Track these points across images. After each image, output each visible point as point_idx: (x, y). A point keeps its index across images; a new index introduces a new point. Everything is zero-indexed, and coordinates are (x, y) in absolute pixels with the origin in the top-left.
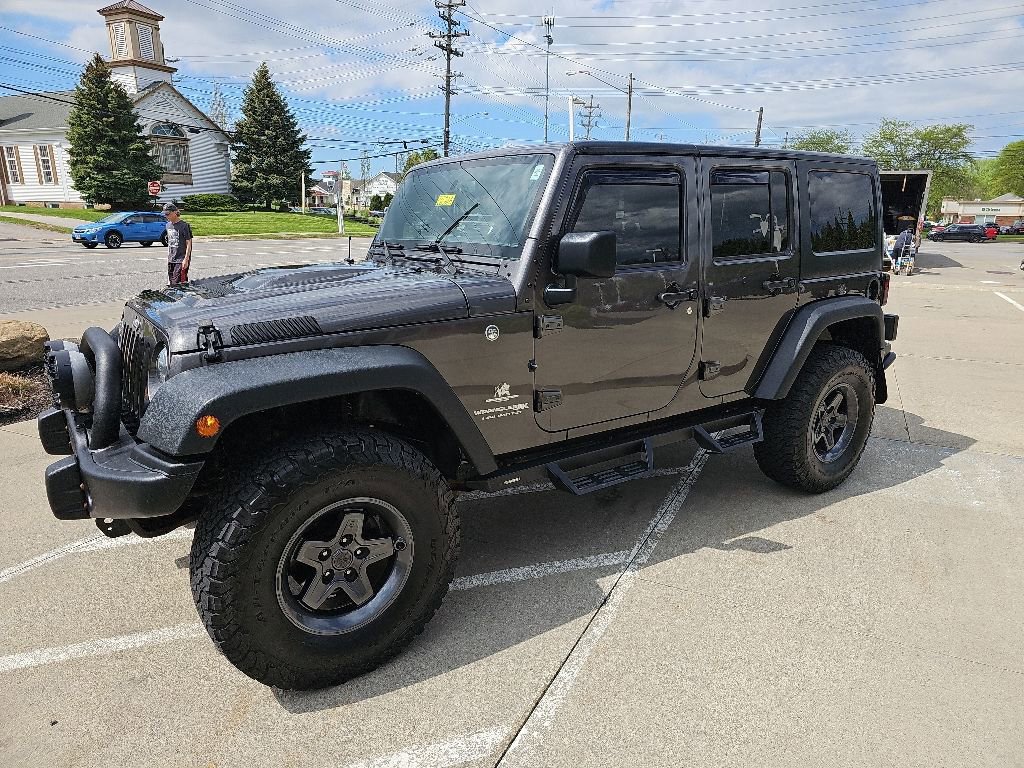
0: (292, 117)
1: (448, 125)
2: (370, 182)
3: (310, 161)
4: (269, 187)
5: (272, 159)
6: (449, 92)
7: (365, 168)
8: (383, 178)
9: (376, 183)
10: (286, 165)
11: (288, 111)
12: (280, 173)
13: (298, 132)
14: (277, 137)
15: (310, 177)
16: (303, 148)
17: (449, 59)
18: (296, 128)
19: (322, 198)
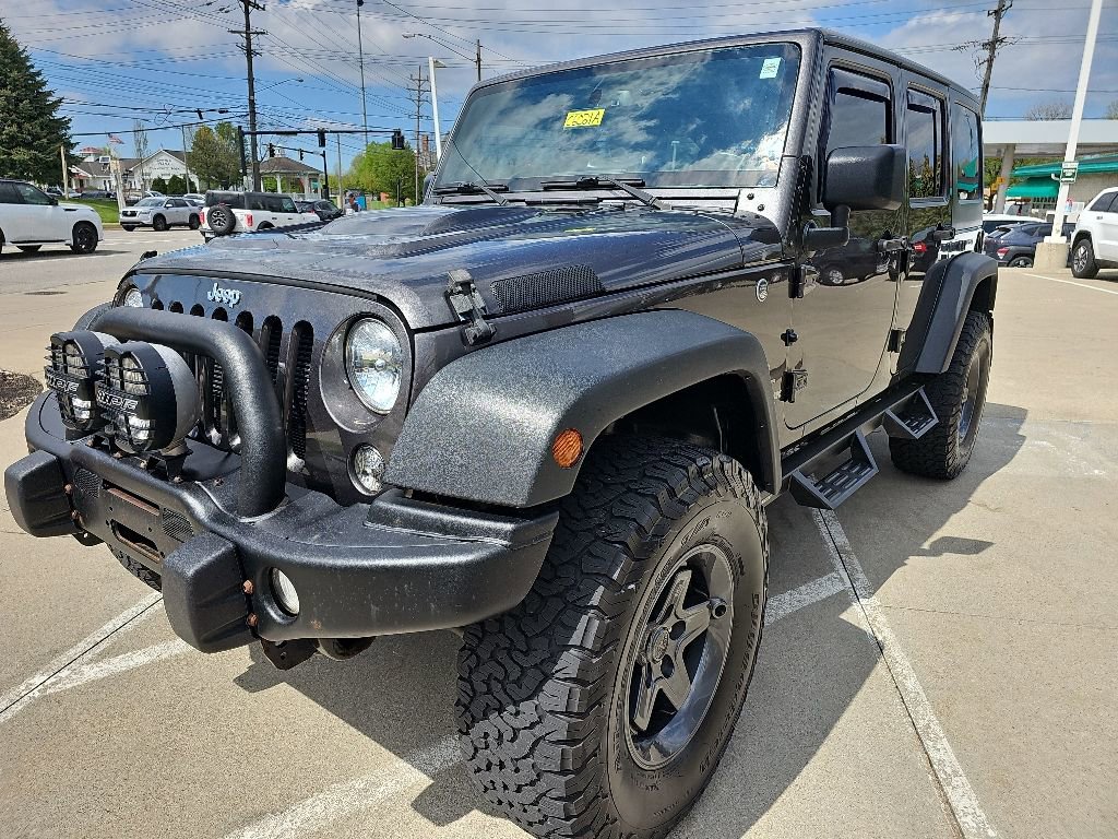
0: (39, 74)
1: (252, 92)
2: (149, 160)
3: (70, 132)
4: (13, 163)
5: (15, 128)
6: (250, 53)
7: (141, 144)
8: (165, 157)
9: (155, 163)
10: (36, 137)
11: (32, 67)
12: (28, 146)
13: (49, 94)
14: (19, 100)
15: (72, 152)
16: (58, 115)
17: (247, 13)
18: (45, 89)
19: (81, 181)
